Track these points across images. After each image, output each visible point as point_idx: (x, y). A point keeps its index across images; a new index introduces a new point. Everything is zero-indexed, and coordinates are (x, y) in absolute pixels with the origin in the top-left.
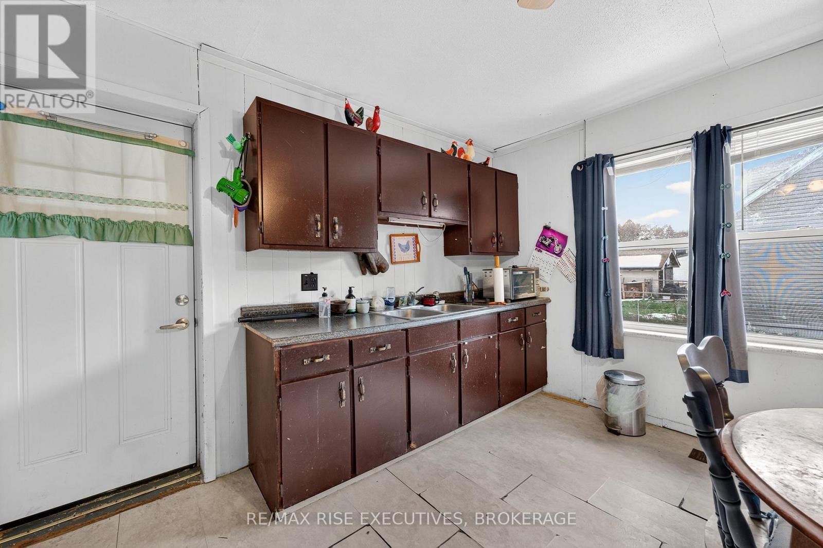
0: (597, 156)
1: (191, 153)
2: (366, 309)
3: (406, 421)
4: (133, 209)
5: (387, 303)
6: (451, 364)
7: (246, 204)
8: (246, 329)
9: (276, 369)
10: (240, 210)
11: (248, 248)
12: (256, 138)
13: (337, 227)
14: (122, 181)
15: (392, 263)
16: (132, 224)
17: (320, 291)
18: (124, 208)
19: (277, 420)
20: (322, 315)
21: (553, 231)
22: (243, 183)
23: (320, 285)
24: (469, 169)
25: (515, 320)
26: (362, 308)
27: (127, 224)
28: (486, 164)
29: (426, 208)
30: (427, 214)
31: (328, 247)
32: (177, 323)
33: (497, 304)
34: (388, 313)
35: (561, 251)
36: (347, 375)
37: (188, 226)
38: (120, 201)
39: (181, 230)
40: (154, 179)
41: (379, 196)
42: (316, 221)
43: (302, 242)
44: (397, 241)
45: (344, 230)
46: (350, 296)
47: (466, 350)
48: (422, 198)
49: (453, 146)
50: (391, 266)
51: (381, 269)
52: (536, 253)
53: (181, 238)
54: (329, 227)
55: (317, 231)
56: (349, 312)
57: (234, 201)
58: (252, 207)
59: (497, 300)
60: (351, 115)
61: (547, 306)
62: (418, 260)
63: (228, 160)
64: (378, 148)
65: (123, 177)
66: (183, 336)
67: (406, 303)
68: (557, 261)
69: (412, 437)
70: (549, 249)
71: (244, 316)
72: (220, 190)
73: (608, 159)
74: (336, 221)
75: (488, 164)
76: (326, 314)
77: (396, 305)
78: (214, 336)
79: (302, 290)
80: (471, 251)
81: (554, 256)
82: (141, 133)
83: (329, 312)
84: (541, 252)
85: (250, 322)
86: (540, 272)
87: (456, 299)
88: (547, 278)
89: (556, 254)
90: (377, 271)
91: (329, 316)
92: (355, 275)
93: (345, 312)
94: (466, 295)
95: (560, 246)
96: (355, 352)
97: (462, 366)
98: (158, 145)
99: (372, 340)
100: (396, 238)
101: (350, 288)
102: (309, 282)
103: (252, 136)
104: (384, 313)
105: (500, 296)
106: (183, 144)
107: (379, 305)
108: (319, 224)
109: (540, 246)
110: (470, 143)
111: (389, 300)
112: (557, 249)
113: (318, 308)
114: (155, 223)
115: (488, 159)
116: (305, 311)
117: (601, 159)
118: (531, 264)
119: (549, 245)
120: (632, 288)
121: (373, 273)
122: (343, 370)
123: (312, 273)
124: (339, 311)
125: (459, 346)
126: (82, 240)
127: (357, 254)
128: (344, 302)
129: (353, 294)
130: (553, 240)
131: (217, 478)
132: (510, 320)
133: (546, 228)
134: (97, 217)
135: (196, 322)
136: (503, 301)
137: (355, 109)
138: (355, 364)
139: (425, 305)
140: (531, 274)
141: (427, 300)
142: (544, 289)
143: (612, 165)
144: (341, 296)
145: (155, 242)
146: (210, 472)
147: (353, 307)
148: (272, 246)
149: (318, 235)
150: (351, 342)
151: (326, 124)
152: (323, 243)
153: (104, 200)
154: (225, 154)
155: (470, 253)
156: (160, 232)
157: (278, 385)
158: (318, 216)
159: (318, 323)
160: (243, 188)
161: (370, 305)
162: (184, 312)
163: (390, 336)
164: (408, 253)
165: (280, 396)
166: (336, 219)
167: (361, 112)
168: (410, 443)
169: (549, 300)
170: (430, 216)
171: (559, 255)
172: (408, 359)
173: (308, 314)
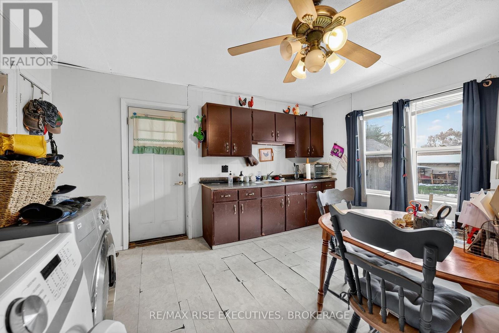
0: (354, 111)
1: (184, 122)
2: (248, 180)
3: (260, 224)
4: (168, 143)
5: (257, 179)
6: (281, 204)
7: (202, 141)
8: (202, 186)
9: (212, 198)
10: (200, 142)
11: (203, 156)
12: (206, 116)
13: (235, 147)
14: (164, 134)
15: (261, 161)
16: (167, 148)
17: (229, 173)
18: (165, 143)
19: (213, 215)
20: (229, 182)
21: (338, 146)
22: (201, 133)
23: (229, 170)
24: (295, 119)
25: (315, 187)
26: (246, 180)
27: (166, 148)
28: (305, 115)
29: (274, 138)
30: (274, 140)
31: (231, 155)
32: (180, 183)
33: (307, 180)
34: (257, 182)
35: (341, 156)
36: (237, 202)
37: (183, 148)
38: (163, 141)
39: (181, 150)
40: (173, 132)
41: (252, 134)
42: (227, 146)
43: (221, 154)
44: (262, 151)
45: (238, 148)
46: (241, 175)
47: (288, 199)
48: (272, 134)
49: (288, 108)
50: (260, 163)
51: (255, 164)
52: (331, 156)
53: (181, 153)
54: (232, 147)
55: (227, 149)
56: (240, 181)
57: (199, 139)
58: (205, 141)
59: (307, 178)
60: (241, 102)
61: (335, 182)
62: (273, 160)
63: (196, 124)
64: (252, 115)
65: (164, 132)
66: (181, 187)
67: (266, 179)
68: (339, 160)
69: (263, 230)
70: (337, 155)
71: (201, 181)
72: (194, 136)
73: (360, 113)
74: (235, 145)
75: (306, 115)
76: (231, 182)
77: (262, 179)
78: (191, 188)
79: (222, 172)
80: (296, 156)
81: (338, 158)
82: (169, 117)
83: (232, 181)
84: (333, 156)
85: (203, 183)
86: (332, 166)
87: (290, 178)
88: (335, 169)
89: (339, 157)
90: (253, 164)
91: (232, 182)
92: (244, 166)
93: (239, 181)
94: (295, 176)
95: (341, 154)
96: (240, 195)
97: (287, 206)
98: (174, 120)
99: (246, 191)
100: (262, 150)
101: (241, 172)
102: (225, 169)
103: (205, 115)
104: (256, 182)
105: (309, 177)
106: (182, 119)
107: (254, 179)
108: (228, 146)
109: (333, 153)
110: (297, 106)
111: (258, 177)
112: (340, 154)
113: (228, 180)
114: (173, 148)
115: (306, 113)
116: (222, 180)
117: (356, 112)
118: (328, 162)
119: (336, 153)
120: (439, 177)
121: (252, 165)
122: (235, 201)
123: (226, 165)
124: (236, 181)
125: (285, 196)
126: (154, 154)
127: (245, 158)
128: (238, 177)
129: (242, 174)
130: (338, 150)
131: (193, 238)
132: (312, 187)
133: (335, 144)
134: (158, 146)
135: (185, 183)
136: (310, 178)
137: (243, 99)
138: (240, 200)
139: (275, 180)
140: (327, 167)
141: (276, 178)
142: (334, 174)
143: (362, 115)
144: (238, 175)
145: (173, 154)
146: (190, 236)
147: (242, 179)
148: (211, 155)
149: (228, 151)
150: (238, 191)
151: (231, 108)
152: (229, 154)
153: (159, 141)
154: (195, 122)
155: (296, 157)
156: (175, 150)
157: (213, 203)
158: (228, 144)
159: (228, 185)
160: (201, 134)
161: (250, 179)
162: (181, 179)
163: (254, 190)
164: (268, 157)
165: (213, 207)
166: (234, 144)
167: (245, 100)
168: (262, 233)
169: (336, 179)
170: (276, 141)
171: (341, 157)
172: (261, 200)
173: (224, 181)
